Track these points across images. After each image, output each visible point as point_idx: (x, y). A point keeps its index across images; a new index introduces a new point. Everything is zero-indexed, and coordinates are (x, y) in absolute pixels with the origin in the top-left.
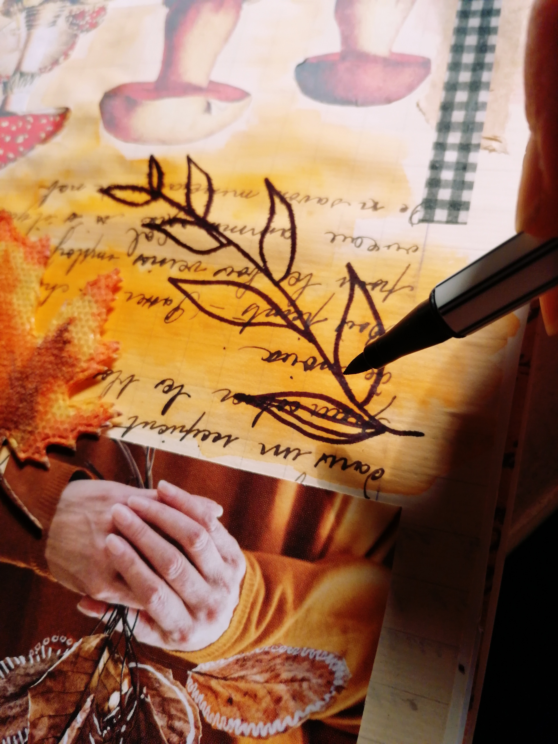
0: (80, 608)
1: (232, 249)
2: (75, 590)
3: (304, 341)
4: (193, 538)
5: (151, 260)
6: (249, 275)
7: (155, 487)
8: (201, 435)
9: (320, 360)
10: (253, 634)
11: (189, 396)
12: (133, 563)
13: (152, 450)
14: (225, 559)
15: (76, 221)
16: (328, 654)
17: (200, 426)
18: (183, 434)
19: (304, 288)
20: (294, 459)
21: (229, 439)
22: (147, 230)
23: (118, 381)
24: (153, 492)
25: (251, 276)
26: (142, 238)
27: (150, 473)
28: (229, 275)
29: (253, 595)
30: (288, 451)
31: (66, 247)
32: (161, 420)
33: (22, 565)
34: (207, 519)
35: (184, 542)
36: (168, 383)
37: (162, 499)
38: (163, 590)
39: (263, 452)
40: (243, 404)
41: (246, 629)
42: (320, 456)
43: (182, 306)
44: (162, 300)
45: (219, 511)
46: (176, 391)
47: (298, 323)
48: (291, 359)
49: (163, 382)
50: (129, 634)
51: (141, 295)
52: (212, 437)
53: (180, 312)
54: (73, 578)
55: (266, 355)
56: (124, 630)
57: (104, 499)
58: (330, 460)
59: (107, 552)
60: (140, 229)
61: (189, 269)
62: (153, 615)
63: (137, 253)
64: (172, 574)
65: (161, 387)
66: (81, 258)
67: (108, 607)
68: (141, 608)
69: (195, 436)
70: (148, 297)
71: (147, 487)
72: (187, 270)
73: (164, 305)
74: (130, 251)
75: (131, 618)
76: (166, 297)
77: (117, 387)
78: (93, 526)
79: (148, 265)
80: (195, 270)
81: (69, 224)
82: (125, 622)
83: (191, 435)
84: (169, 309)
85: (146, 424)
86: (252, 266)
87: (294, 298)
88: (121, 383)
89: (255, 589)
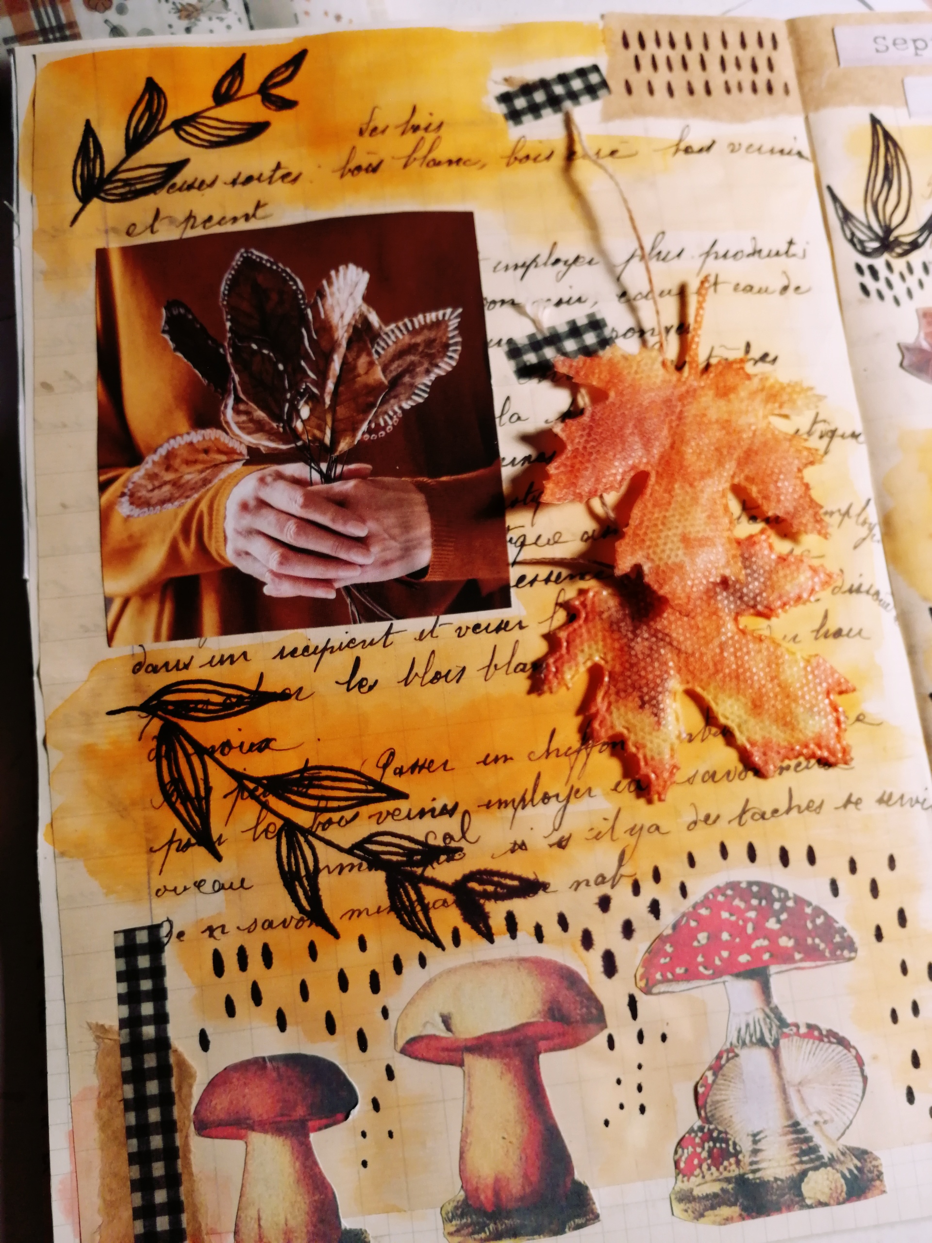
0: (369, 466)
1: (346, 845)
2: (379, 478)
3: (239, 768)
4: (284, 560)
5: (437, 812)
6: (320, 823)
7: (338, 591)
8: (311, 650)
9: (218, 755)
10: (203, 506)
11: (337, 682)
12: (333, 520)
13: (355, 622)
14: (247, 553)
15: (555, 838)
16: (139, 515)
17: (315, 658)
18: (329, 646)
19: (258, 824)
20: (213, 657)
21: (281, 655)
22: (453, 844)
23: (421, 674)
24: (337, 585)
25: (317, 822)
26: (457, 835)
27: (349, 601)
28: (342, 818)
29: (214, 535)
30: (222, 662)
31: (554, 806)
32: (358, 651)
33: (444, 479)
34: (277, 580)
35: (291, 554)
36: (365, 689)
37: (327, 583)
38: (296, 510)
39: (245, 654)
40: (279, 691)
41: (211, 508)
42: (190, 667)
43: (381, 771)
44: (407, 771)
45: (267, 590)
46: (353, 684)
47: (251, 786)
48: (246, 747)
49: (371, 688)
50: (313, 465)
51: (434, 771)
52: (300, 652)
53: (381, 764)
54: (386, 487)
55: (273, 745)
56: (319, 466)
57: (386, 563)
58: (181, 666)
59: (362, 520)
60: (463, 844)
61: (388, 813)
62: (297, 487)
63: (457, 817)
64: (291, 526)
65: (371, 683)
66: (528, 797)
67: (342, 477)
68: (310, 488)
69: (317, 647)
70: (425, 771)
71: (346, 588)
72: (391, 811)
73: (402, 767)
74: (467, 817)
75: (316, 476)
76: (403, 776)
77: (419, 669)
78: (386, 536)
79: (438, 806)
80: (381, 813)
81: (564, 832)
82: (320, 471)
83: (321, 647)
84: (396, 764)
85: (372, 643)
86: (320, 832)
87: (264, 812)
88: (417, 674)
89: (213, 541)
